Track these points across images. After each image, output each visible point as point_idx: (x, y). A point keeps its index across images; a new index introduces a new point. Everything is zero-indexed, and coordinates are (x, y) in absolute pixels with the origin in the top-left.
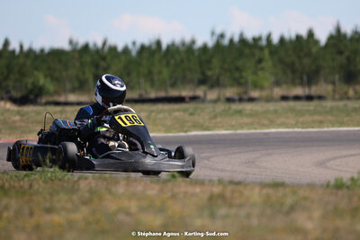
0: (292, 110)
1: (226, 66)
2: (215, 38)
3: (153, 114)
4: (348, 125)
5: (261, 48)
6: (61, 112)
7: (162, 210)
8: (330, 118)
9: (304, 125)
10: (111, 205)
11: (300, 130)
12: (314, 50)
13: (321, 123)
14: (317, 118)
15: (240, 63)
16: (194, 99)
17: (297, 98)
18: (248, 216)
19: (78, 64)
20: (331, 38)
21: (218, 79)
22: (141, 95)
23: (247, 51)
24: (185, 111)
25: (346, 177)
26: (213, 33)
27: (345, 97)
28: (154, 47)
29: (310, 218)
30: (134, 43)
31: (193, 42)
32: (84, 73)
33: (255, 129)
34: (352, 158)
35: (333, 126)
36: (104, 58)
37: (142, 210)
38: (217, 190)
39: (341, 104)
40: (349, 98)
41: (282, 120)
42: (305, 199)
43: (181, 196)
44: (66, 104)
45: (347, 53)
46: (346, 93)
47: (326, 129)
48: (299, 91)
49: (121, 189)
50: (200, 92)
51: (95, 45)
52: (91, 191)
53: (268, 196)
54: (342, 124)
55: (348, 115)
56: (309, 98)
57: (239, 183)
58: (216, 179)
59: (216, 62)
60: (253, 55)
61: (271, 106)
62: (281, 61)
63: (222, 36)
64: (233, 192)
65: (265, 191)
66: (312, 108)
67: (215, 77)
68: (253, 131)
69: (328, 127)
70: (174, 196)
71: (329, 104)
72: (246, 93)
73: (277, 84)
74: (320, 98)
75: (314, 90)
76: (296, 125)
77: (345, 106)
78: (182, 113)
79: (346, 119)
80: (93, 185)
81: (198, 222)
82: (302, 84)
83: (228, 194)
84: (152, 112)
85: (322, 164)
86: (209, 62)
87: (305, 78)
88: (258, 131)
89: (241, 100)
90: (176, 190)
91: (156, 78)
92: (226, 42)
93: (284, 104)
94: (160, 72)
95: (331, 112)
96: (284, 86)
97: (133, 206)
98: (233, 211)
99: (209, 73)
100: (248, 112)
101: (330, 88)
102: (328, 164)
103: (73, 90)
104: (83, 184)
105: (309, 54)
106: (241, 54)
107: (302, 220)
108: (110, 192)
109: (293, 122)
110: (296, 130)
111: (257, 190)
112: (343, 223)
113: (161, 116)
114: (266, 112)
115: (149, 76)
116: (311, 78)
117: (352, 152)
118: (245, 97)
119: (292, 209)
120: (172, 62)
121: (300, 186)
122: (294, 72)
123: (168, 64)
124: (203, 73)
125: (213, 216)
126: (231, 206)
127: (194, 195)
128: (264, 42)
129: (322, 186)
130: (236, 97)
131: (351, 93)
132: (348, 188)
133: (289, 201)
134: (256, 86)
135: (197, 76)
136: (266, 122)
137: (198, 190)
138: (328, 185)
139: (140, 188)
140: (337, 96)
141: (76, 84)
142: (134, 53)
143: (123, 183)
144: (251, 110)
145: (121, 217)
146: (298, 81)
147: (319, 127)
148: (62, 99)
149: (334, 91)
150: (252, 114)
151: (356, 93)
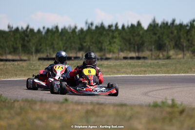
0: (130, 65)
1: (93, 41)
2: (87, 25)
4: (159, 73)
5: (113, 31)
6: (4, 65)
7: (60, 118)
8: (150, 69)
9: (136, 73)
10: (32, 116)
11: (134, 75)
12: (141, 32)
13: (145, 72)
14: (143, 69)
15: (101, 39)
16: (76, 58)
17: (132, 58)
19: (13, 39)
20: (150, 25)
21: (89, 47)
22: (47, 56)
23: (105, 33)
25: (159, 101)
26: (86, 23)
27: (158, 58)
28: (54, 30)
29: (140, 123)
30: (44, 28)
31: (76, 27)
32: (16, 44)
33: (110, 75)
34: (162, 91)
35: (151, 74)
36: (27, 36)
37: (49, 118)
38: (90, 107)
39: (155, 61)
40: (160, 59)
41: (124, 70)
42: (138, 113)
43: (71, 111)
44: (7, 60)
45: (158, 35)
46: (159, 56)
47: (148, 75)
48: (133, 55)
49: (37, 107)
50: (80, 55)
51: (22, 28)
52: (21, 108)
53: (118, 111)
54: (156, 72)
55: (159, 68)
56: (138, 58)
57: (101, 104)
58: (89, 101)
59: (88, 38)
60: (108, 34)
61: (118, 62)
62: (124, 39)
63: (92, 24)
64: (99, 109)
65: (116, 108)
66: (140, 64)
67: (87, 47)
68: (109, 76)
69: (149, 74)
70: (67, 111)
71: (149, 61)
72: (104, 55)
73: (122, 50)
74: (144, 58)
76: (131, 73)
77: (158, 62)
79: (158, 70)
80: (22, 105)
82: (134, 51)
83: (96, 110)
85: (146, 94)
86: (84, 38)
87: (136, 47)
88: (111, 76)
89: (102, 59)
90: (68, 108)
91: (56, 46)
92: (94, 28)
93: (125, 61)
94: (58, 44)
95: (150, 66)
96: (125, 52)
97: (45, 116)
98: (99, 119)
99: (85, 44)
100: (106, 65)
102: (149, 94)
103: (10, 53)
104: (16, 104)
105: (138, 35)
106: (101, 34)
107: (136, 124)
108: (32, 109)
109: (130, 71)
110: (132, 75)
111: (111, 108)
112: (158, 126)
114: (115, 66)
115: (52, 46)
116: (139, 47)
117: (163, 88)
118: (104, 57)
119: (131, 118)
120: (65, 38)
121: (135, 106)
122: (130, 44)
123: (62, 39)
124: (81, 45)
126: (98, 116)
127: (78, 110)
128: (114, 28)
129: (146, 106)
130: (99, 58)
131: (161, 56)
132: (160, 107)
133: (129, 114)
134: (110, 51)
135: (78, 46)
136: (116, 71)
137: (80, 107)
138: (149, 106)
139: (47, 107)
140: (153, 57)
141: (12, 50)
142: (43, 33)
143: (38, 104)
144: (107, 64)
145: (38, 122)
146: (132, 49)
147: (144, 74)
148: (4, 58)
149: (152, 54)
150: (108, 67)
151: (163, 56)
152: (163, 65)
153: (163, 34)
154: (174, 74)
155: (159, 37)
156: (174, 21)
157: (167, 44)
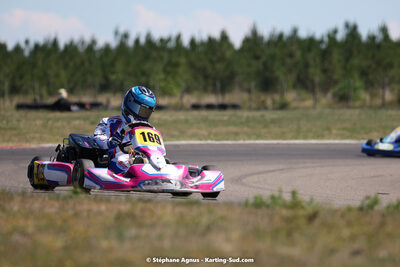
0: (205, 120)
1: (130, 69)
2: (119, 38)
3: (50, 123)
4: (266, 138)
5: (170, 51)
7: (62, 230)
8: (246, 129)
9: (217, 136)
11: (214, 142)
12: (228, 54)
13: (236, 135)
14: (232, 129)
15: (147, 66)
16: (95, 105)
17: (210, 107)
18: (160, 237)
20: (246, 41)
21: (122, 84)
22: (35, 100)
23: (154, 54)
24: (85, 119)
25: (266, 195)
26: (116, 33)
27: (262, 106)
28: (50, 46)
29: (228, 240)
30: (27, 42)
31: (94, 42)
34: (270, 174)
35: (250, 139)
37: (40, 230)
38: (125, 208)
39: (258, 114)
40: (266, 108)
41: (193, 130)
42: (223, 218)
43: (85, 214)
45: (264, 59)
46: (264, 102)
47: (241, 142)
48: (211, 99)
49: (15, 206)
50: (102, 99)
53: (182, 216)
54: (259, 137)
55: (265, 126)
56: (223, 107)
57: (148, 201)
59: (119, 66)
60: (161, 58)
61: (181, 115)
62: (192, 65)
63: (126, 36)
64: (143, 210)
65: (178, 210)
66: (225, 118)
67: (118, 83)
69: (244, 139)
70: (77, 215)
71: (245, 114)
73: (188, 90)
74: (235, 107)
75: (228, 99)
76: (208, 137)
77: (262, 116)
78: (82, 122)
79: (263, 131)
81: (104, 244)
82: (214, 92)
83: (137, 212)
84: (49, 120)
85: (238, 180)
86: (112, 64)
87: (218, 85)
90: (79, 208)
91: (52, 80)
92: (131, 43)
93: (195, 113)
94: (57, 75)
95: (247, 122)
96: (196, 93)
97: (30, 225)
98: (144, 232)
99: (113, 77)
101: (245, 96)
102: (244, 181)
105: (222, 59)
106: (147, 57)
107: (219, 241)
108: (3, 210)
109: (205, 133)
110: (210, 142)
111: (169, 208)
112: (263, 245)
113: (59, 124)
115: (45, 79)
116: (224, 84)
117: (271, 168)
119: (208, 229)
120: (71, 64)
122: (206, 77)
123: (66, 66)
124: (106, 78)
125: (121, 237)
126: (140, 225)
127: (100, 213)
128: (173, 44)
129: (240, 204)
131: (269, 102)
132: (268, 206)
133: (205, 221)
134: (165, 92)
135: (98, 80)
136: (176, 133)
137: (103, 207)
138: (246, 204)
139: (37, 205)
140: (254, 105)
142: (27, 53)
143: (18, 199)
144: (159, 119)
145: (16, 237)
146: (210, 88)
147: (235, 139)
149: (250, 100)
150: (161, 124)
151: (274, 102)
152: (273, 121)
153: (273, 57)
154: (296, 138)
155: (265, 64)
156: (295, 31)
157: (282, 77)
